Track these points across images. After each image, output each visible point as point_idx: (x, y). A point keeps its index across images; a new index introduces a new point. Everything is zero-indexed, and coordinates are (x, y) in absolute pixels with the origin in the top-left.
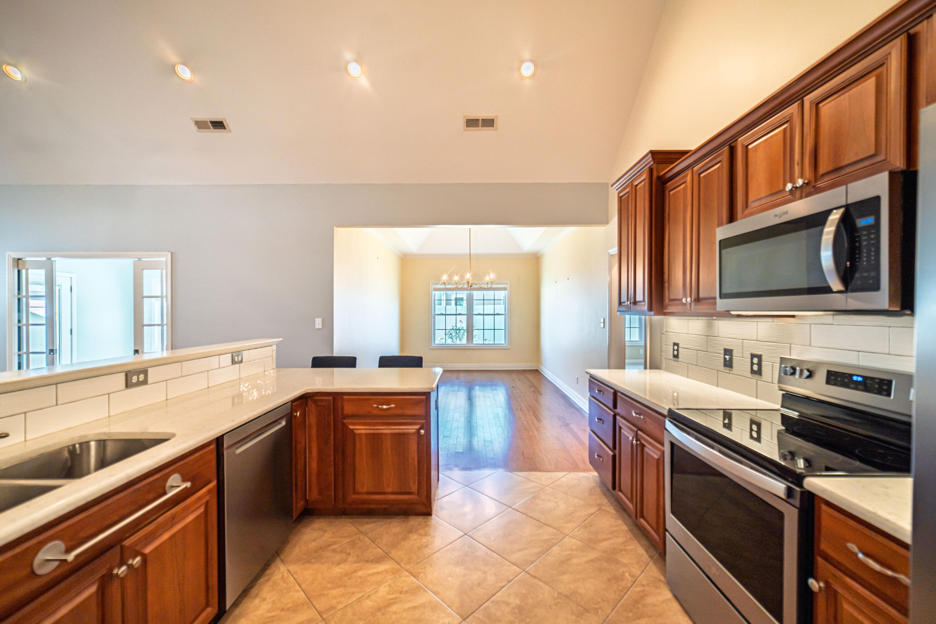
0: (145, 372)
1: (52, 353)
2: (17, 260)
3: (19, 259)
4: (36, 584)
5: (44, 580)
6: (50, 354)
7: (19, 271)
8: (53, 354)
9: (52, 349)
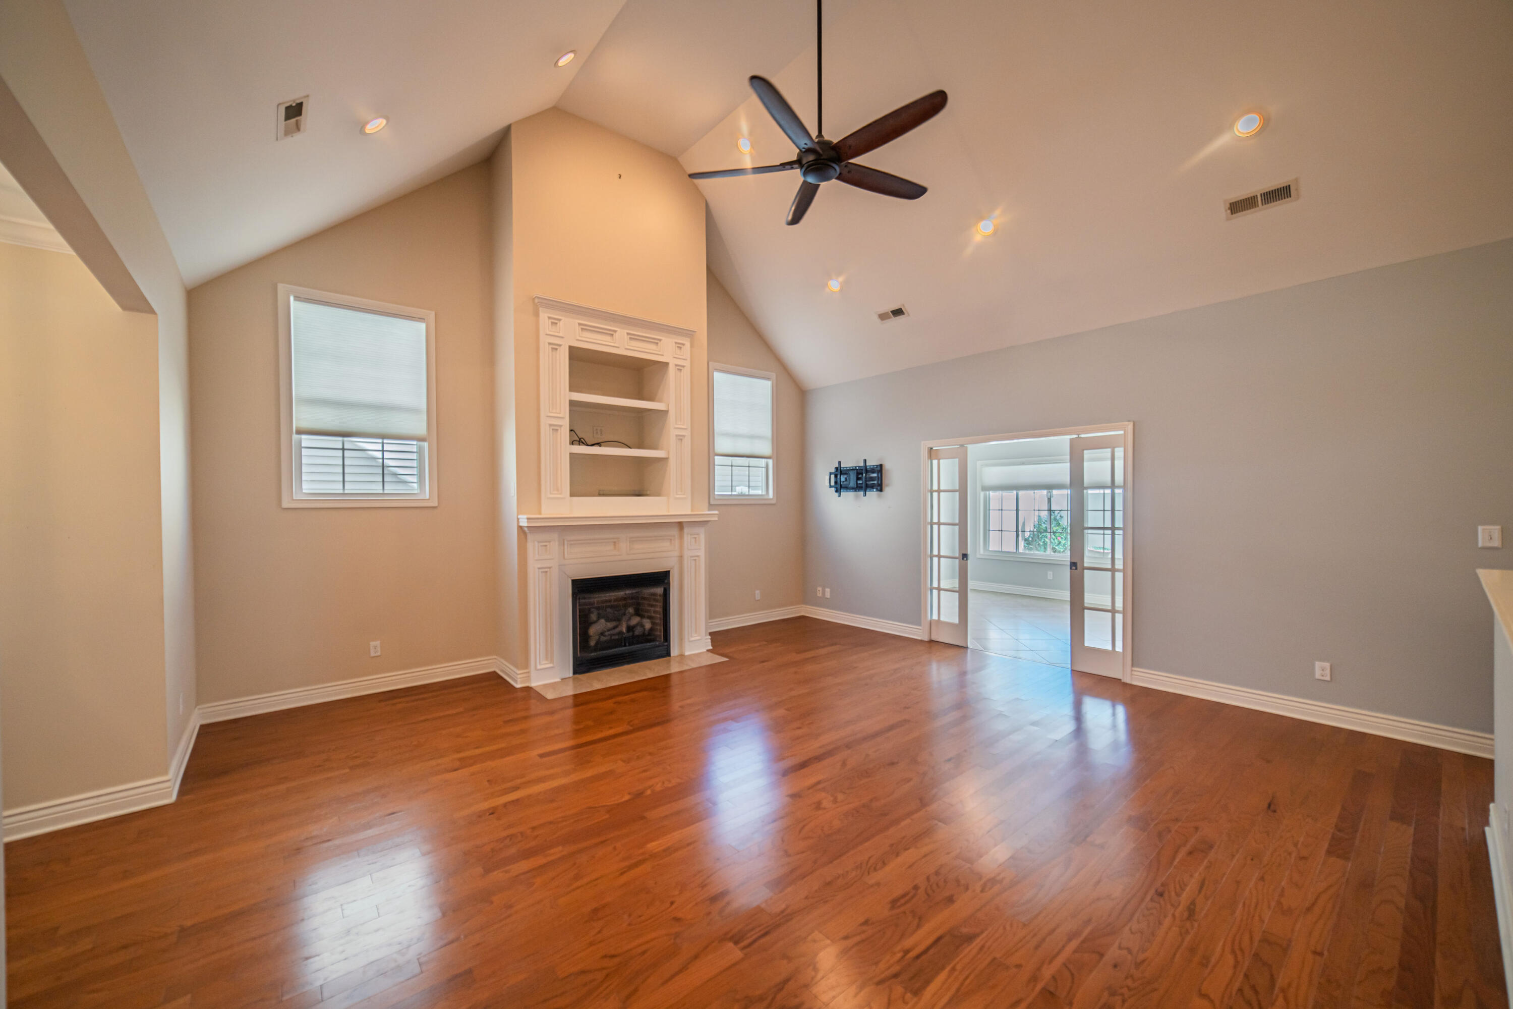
1: (965, 559)
3: (929, 450)
6: (963, 559)
7: (931, 462)
8: (967, 560)
9: (964, 553)
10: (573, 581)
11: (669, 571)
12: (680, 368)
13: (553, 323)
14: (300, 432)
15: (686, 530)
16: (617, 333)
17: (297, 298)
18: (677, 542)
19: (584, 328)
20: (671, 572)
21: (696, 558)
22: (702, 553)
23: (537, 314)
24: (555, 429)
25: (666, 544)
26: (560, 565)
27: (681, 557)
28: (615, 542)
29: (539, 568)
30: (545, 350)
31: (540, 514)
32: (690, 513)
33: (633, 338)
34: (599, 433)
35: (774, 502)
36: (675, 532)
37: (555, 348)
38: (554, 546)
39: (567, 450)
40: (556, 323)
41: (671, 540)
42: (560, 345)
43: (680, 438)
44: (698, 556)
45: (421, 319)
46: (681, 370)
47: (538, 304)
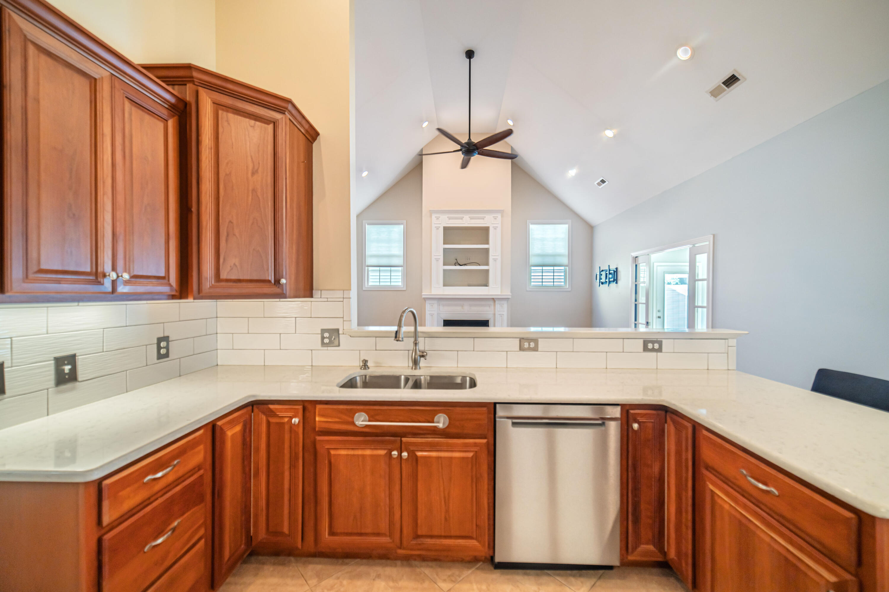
0: (536, 341)
1: (648, 325)
2: (635, 258)
3: (636, 257)
4: (350, 428)
5: (356, 429)
7: (636, 265)
9: (647, 321)
10: (444, 320)
11: (488, 320)
12: (495, 228)
13: (437, 219)
14: (368, 266)
15: (497, 302)
16: (464, 218)
17: (368, 224)
18: (492, 307)
19: (450, 218)
20: (489, 321)
21: (501, 315)
22: (505, 313)
23: (431, 216)
24: (437, 260)
25: (487, 308)
26: (437, 314)
27: (494, 314)
28: (462, 306)
29: (429, 314)
30: (434, 229)
31: (431, 293)
32: (500, 294)
33: (471, 218)
34: (469, 259)
35: (570, 290)
36: (492, 303)
37: (438, 228)
38: (436, 306)
39: (442, 267)
40: (438, 219)
41: (490, 306)
42: (439, 227)
43: (495, 260)
44: (503, 314)
45: (402, 224)
46: (496, 229)
47: (431, 212)
